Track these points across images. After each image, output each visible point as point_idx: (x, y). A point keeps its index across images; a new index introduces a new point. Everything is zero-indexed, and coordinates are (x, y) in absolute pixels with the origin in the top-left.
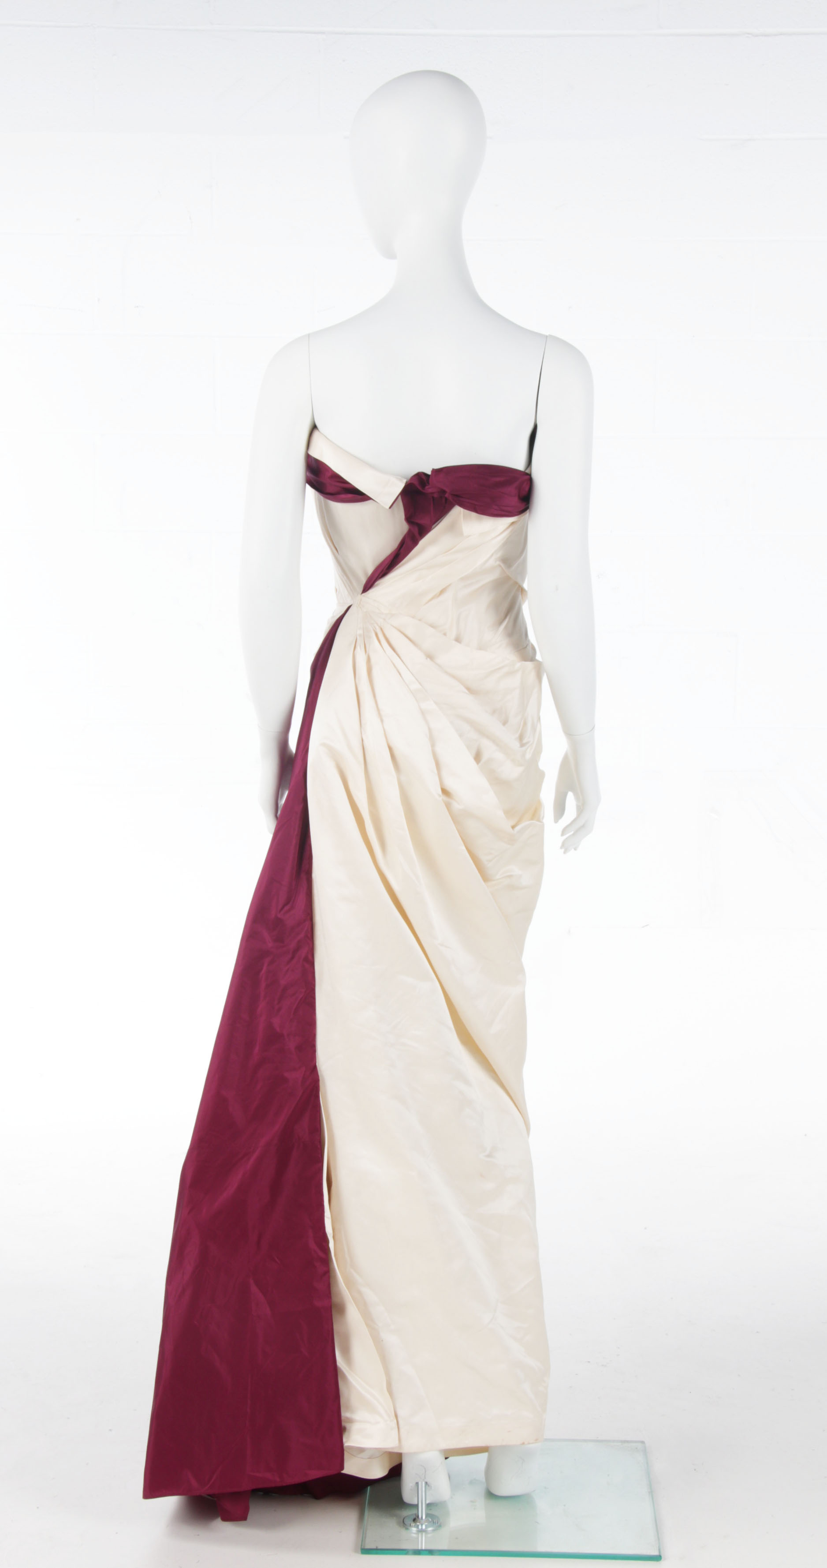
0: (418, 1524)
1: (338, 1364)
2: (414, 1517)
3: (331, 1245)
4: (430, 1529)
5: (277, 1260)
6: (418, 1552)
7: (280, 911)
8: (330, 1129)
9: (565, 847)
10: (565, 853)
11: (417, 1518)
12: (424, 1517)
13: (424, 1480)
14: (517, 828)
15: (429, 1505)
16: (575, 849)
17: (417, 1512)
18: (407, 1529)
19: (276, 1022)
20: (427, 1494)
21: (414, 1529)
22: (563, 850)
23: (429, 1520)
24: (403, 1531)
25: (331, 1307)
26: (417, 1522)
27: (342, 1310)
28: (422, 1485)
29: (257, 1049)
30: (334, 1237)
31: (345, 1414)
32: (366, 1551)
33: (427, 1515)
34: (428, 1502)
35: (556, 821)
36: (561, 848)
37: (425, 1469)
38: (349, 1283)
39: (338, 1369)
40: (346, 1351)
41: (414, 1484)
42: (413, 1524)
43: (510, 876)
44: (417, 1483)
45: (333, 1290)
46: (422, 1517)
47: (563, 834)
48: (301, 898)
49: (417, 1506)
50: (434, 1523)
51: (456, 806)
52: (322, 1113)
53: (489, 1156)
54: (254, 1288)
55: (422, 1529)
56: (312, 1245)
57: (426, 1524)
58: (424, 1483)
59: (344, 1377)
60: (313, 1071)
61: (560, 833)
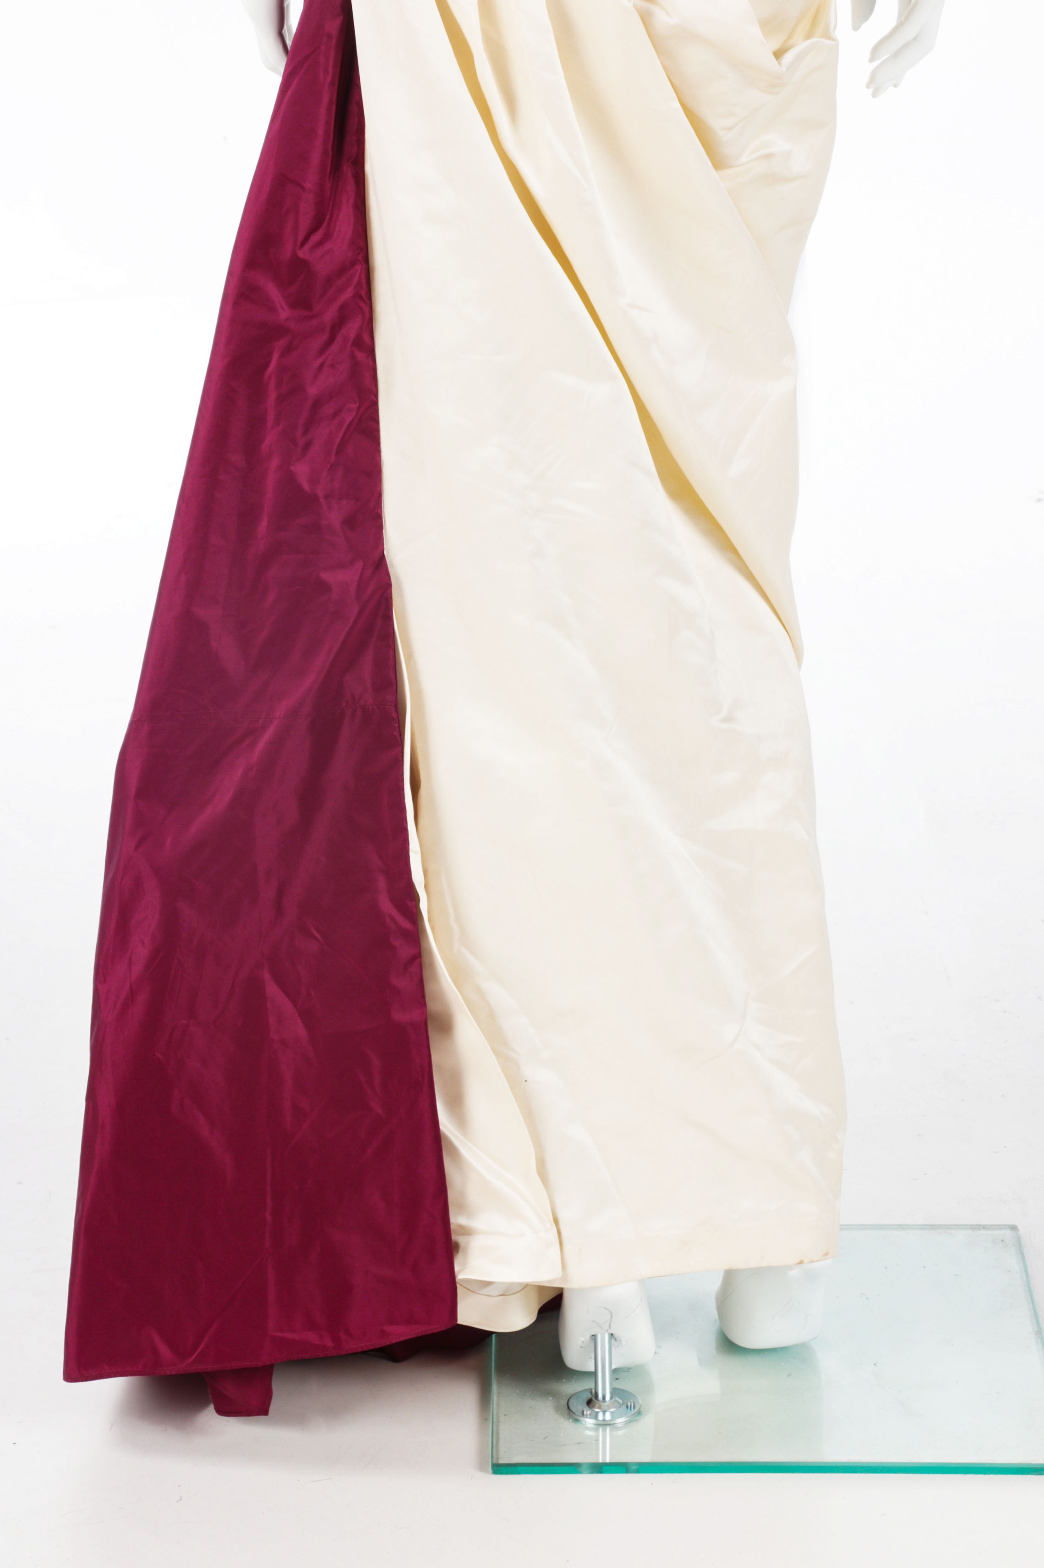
0: (597, 1410)
1: (441, 1127)
2: (589, 1396)
3: (423, 906)
4: (621, 1420)
5: (318, 936)
6: (598, 1468)
7: (303, 244)
8: (415, 681)
9: (875, 84)
10: (874, 95)
11: (593, 1399)
12: (608, 1398)
13: (607, 1331)
14: (788, 58)
15: (615, 1371)
16: (895, 86)
17: (592, 1386)
18: (576, 1420)
19: (302, 470)
20: (613, 1354)
21: (589, 1422)
22: (871, 90)
23: (618, 1402)
24: (567, 1425)
25: (426, 1023)
26: (594, 1407)
27: (446, 1026)
28: (603, 1341)
29: (263, 525)
30: (426, 887)
31: (456, 1219)
32: (499, 1468)
33: (615, 1392)
34: (614, 1367)
35: (856, 27)
36: (868, 87)
37: (611, 1313)
38: (460, 975)
39: (442, 1136)
40: (457, 1102)
41: (588, 1337)
42: (588, 1412)
43: (768, 156)
44: (594, 1337)
45: (429, 988)
46: (604, 1398)
47: (871, 60)
48: (346, 213)
49: (594, 1374)
50: (627, 1407)
51: (663, 19)
52: (398, 649)
53: (727, 720)
54: (272, 989)
55: (604, 1420)
56: (386, 906)
57: (612, 1410)
58: (607, 1336)
59: (454, 1151)
60: (380, 565)
61: (868, 55)
